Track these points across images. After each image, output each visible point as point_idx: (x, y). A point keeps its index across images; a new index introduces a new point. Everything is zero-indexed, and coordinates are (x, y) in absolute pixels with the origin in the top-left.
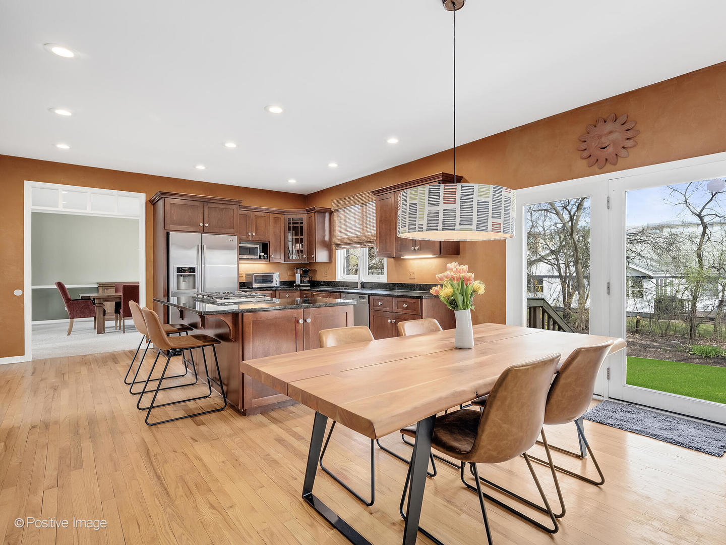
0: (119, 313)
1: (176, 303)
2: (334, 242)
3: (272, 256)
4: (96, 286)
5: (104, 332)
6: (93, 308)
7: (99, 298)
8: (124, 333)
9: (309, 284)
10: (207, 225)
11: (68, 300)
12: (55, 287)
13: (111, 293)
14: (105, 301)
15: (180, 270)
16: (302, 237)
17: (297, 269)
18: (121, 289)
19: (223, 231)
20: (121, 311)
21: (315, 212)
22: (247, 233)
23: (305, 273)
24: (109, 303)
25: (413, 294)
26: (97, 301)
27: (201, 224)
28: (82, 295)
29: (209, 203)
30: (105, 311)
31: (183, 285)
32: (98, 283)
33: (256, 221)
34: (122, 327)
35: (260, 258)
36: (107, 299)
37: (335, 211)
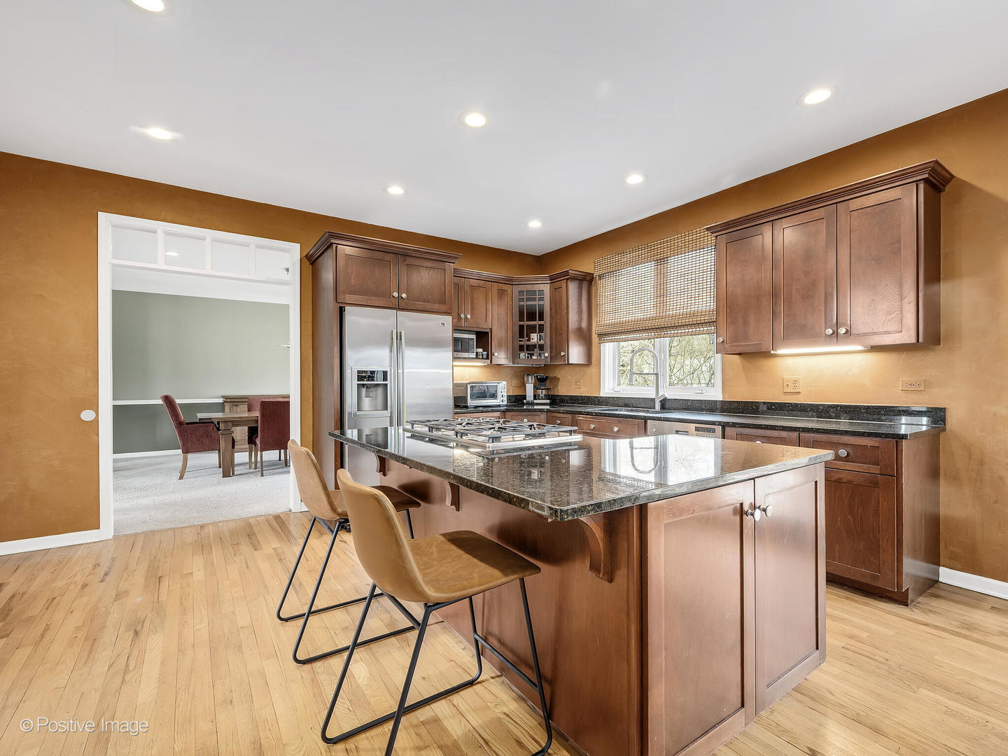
0: (255, 444)
1: (356, 438)
2: (595, 329)
3: (496, 354)
4: (221, 400)
5: (233, 474)
6: (217, 437)
7: (226, 422)
8: (262, 475)
9: (548, 401)
10: (404, 296)
11: (180, 424)
12: (160, 402)
13: (242, 412)
14: (233, 425)
15: (362, 376)
16: (542, 322)
17: (528, 375)
18: (258, 407)
19: (428, 306)
20: (258, 441)
21: (567, 279)
22: (459, 315)
23: (541, 381)
24: (238, 428)
25: (833, 427)
26: (222, 426)
27: (396, 294)
28: (200, 415)
29: (408, 258)
30: (233, 441)
31: (366, 402)
32: (223, 397)
33: (472, 294)
34: (259, 465)
35: (477, 357)
36: (236, 423)
37: (600, 277)
